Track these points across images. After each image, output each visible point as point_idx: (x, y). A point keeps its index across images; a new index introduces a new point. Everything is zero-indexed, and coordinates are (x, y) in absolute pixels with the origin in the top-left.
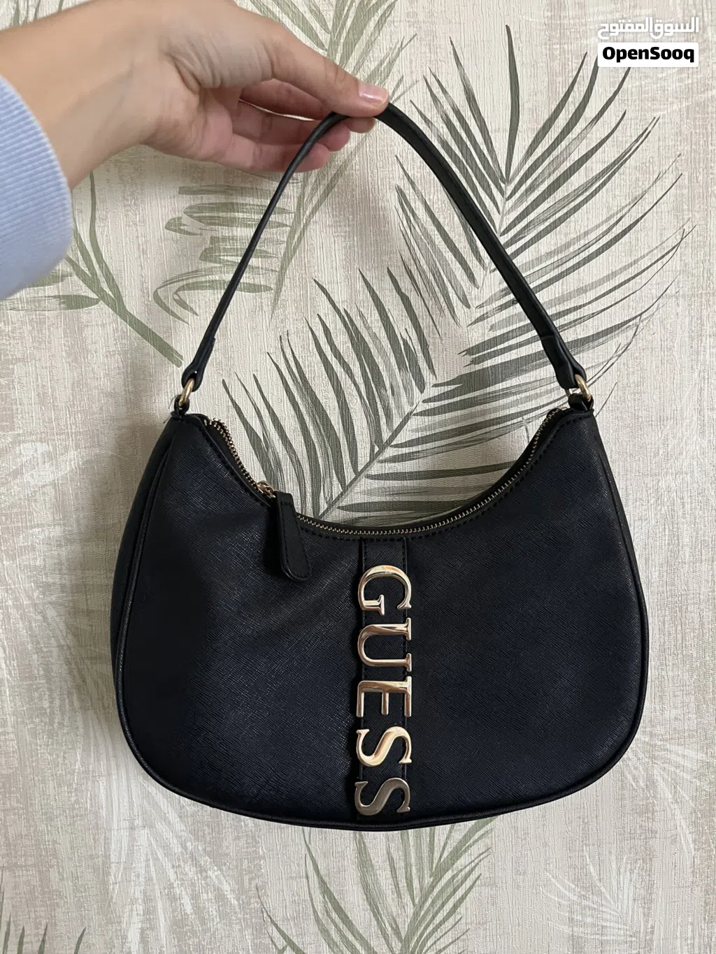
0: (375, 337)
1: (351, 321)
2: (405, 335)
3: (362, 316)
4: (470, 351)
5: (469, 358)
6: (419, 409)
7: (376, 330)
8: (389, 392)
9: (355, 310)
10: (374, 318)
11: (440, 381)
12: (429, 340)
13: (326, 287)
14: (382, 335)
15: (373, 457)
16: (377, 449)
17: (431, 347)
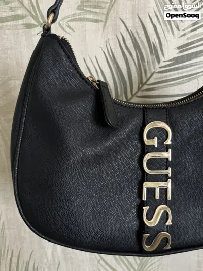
0: (142, 41)
1: (133, 34)
2: (154, 41)
3: (137, 32)
4: (178, 48)
5: (178, 51)
6: (158, 71)
7: (142, 38)
8: (146, 63)
9: (135, 30)
10: (142, 33)
11: (166, 59)
12: (163, 43)
13: (124, 21)
14: (145, 40)
15: (139, 89)
16: (140, 86)
17: (163, 46)
